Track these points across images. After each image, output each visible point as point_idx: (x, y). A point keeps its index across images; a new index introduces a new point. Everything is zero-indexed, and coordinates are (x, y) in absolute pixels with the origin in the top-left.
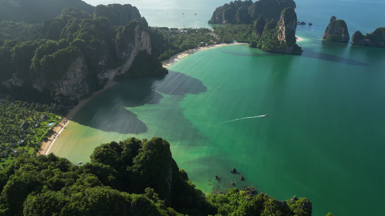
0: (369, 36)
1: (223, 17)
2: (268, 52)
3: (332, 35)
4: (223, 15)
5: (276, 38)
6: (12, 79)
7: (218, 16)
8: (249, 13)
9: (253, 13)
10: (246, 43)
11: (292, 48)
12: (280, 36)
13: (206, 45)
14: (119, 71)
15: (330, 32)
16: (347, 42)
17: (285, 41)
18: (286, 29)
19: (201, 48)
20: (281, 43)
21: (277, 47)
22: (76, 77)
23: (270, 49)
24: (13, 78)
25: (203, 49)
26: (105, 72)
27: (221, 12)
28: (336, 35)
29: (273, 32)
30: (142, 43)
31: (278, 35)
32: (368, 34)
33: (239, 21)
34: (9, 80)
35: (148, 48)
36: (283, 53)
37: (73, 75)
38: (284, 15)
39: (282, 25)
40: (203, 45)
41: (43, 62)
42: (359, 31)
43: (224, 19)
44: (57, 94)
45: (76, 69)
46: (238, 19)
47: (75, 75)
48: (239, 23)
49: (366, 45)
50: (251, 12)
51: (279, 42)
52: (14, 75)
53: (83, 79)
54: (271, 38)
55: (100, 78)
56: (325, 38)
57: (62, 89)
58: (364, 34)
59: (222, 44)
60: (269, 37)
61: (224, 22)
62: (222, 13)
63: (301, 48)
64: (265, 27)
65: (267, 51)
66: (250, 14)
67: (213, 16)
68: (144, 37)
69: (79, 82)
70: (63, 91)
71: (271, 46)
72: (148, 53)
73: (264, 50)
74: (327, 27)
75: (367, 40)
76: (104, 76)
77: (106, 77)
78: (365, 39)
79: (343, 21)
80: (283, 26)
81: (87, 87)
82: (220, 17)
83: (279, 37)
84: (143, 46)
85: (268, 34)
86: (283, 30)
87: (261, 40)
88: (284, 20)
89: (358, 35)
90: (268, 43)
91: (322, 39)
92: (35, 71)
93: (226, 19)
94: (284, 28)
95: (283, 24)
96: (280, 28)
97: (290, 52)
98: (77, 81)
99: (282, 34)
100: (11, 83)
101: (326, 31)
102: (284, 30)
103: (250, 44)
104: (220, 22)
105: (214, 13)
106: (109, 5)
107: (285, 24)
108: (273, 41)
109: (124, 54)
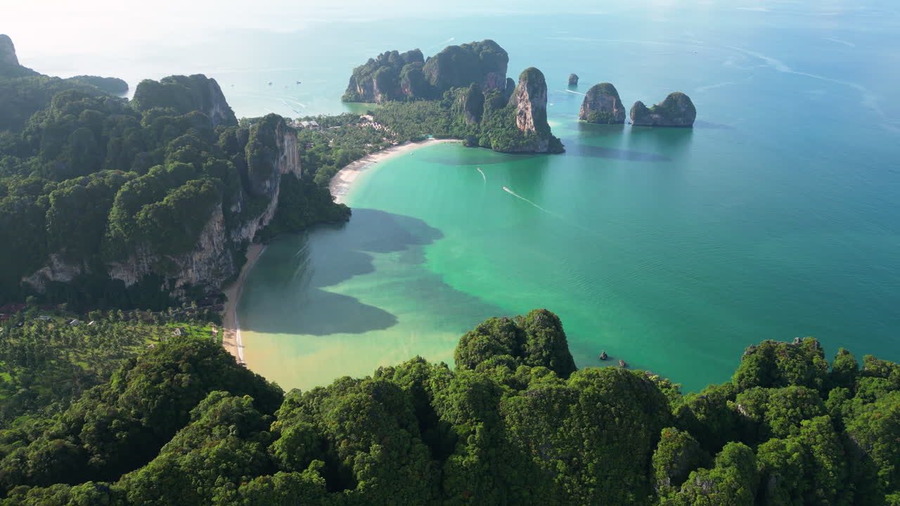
0: (658, 109)
1: (375, 88)
2: (505, 153)
3: (596, 111)
4: (375, 84)
5: (514, 126)
6: (48, 268)
7: (364, 86)
8: (426, 78)
9: (435, 76)
10: (453, 139)
11: (547, 142)
12: (523, 121)
13: (381, 148)
14: (261, 223)
15: (593, 107)
16: (622, 122)
17: (534, 129)
18: (532, 107)
19: (373, 156)
20: (526, 135)
21: (521, 142)
22: (213, 242)
23: (509, 147)
24: (51, 265)
25: (380, 158)
26: (242, 225)
27: (368, 77)
28: (602, 110)
29: (504, 115)
30: (285, 158)
31: (516, 120)
32: (655, 106)
33: (411, 95)
34: (41, 271)
35: (296, 168)
36: (533, 153)
37: (207, 238)
38: (527, 81)
39: (523, 100)
40: (375, 150)
41: (146, 219)
42: (640, 102)
43: (378, 91)
44: (182, 284)
45: (213, 226)
46: (408, 91)
47: (211, 238)
48: (412, 100)
49: (655, 125)
50: (431, 75)
51: (521, 132)
52: (53, 257)
53: (224, 244)
54: (503, 126)
55: (235, 240)
56: (583, 117)
57: (190, 271)
58: (649, 106)
59: (407, 144)
60: (501, 125)
61: (379, 97)
62: (371, 80)
63: (561, 141)
64: (487, 106)
65: (502, 151)
66: (429, 79)
67: (349, 87)
68: (288, 147)
69: (219, 253)
70: (193, 275)
71: (509, 141)
72: (297, 176)
73: (497, 150)
74: (586, 98)
75: (656, 116)
76: (241, 235)
77: (244, 236)
78: (651, 115)
79: (612, 86)
80: (527, 102)
81: (231, 260)
82: (368, 87)
83: (521, 122)
84: (288, 164)
85: (495, 119)
86: (527, 109)
87: (486, 132)
88: (528, 91)
89: (640, 109)
90: (503, 136)
91: (578, 120)
92: (126, 240)
93: (382, 92)
94: (529, 106)
95: (527, 98)
96: (521, 105)
97: (545, 150)
98: (215, 251)
99: (525, 118)
100: (44, 277)
101: (584, 105)
102: (530, 110)
103: (465, 140)
104: (369, 98)
105: (352, 80)
106: (165, 80)
107: (531, 98)
108: (510, 132)
109: (268, 184)
